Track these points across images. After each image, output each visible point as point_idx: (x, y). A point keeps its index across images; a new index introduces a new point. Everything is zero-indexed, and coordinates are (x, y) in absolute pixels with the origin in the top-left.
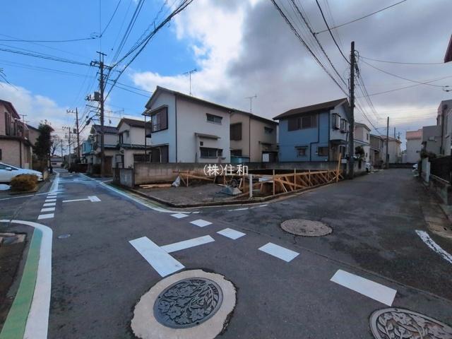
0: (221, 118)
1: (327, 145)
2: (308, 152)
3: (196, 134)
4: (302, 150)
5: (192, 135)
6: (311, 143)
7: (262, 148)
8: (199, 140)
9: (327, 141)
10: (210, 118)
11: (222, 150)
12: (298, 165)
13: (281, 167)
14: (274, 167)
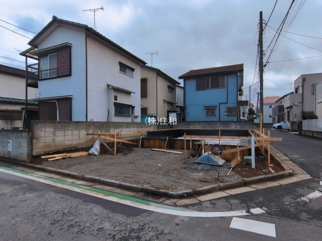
0: (133, 70)
1: (235, 105)
2: (217, 112)
3: (108, 86)
4: (210, 110)
5: (104, 86)
6: (220, 104)
7: (167, 107)
8: (113, 94)
9: (236, 101)
10: (123, 67)
11: (134, 107)
12: (209, 125)
13: (190, 126)
14: (183, 127)
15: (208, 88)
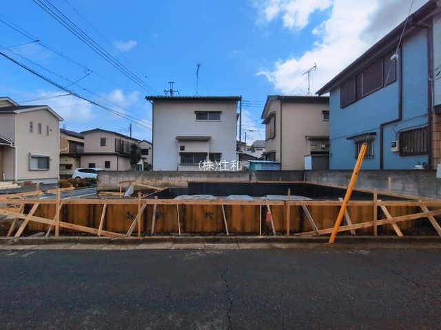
1: (423, 122)
2: (376, 147)
6: (383, 126)
7: (310, 147)
8: (180, 145)
9: (426, 109)
10: (201, 115)
11: (220, 155)
14: (314, 181)
15: (360, 95)
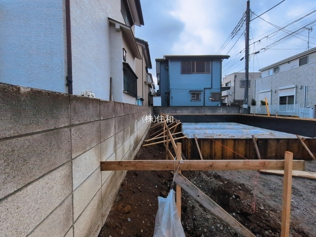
0: (131, 24)
1: (218, 91)
3: (110, 23)
4: (195, 94)
6: (205, 89)
8: (122, 44)
9: (219, 88)
10: (124, 9)
12: (197, 110)
13: (177, 112)
14: (169, 112)
15: (193, 72)
